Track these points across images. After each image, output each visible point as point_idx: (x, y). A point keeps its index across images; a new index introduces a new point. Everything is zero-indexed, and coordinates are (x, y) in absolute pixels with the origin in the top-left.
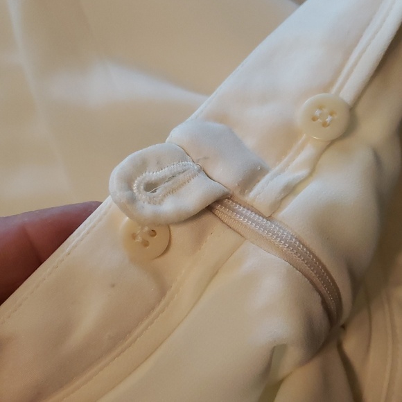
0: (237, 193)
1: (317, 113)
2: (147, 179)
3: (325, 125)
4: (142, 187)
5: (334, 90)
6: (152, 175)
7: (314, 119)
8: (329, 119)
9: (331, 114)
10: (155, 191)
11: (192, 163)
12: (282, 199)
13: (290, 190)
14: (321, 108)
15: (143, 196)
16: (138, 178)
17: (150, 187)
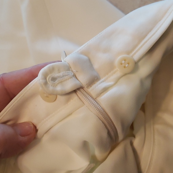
0: (85, 87)
1: (123, 62)
2: (53, 76)
3: (125, 67)
4: (50, 79)
5: (131, 54)
6: (56, 74)
7: (121, 64)
8: (127, 65)
9: (128, 64)
10: (55, 81)
11: (71, 72)
12: (101, 93)
13: (105, 90)
14: (125, 60)
15: (50, 83)
16: (50, 75)
17: (54, 79)
